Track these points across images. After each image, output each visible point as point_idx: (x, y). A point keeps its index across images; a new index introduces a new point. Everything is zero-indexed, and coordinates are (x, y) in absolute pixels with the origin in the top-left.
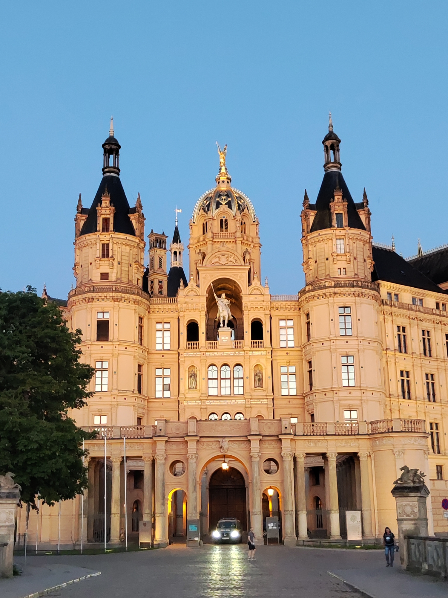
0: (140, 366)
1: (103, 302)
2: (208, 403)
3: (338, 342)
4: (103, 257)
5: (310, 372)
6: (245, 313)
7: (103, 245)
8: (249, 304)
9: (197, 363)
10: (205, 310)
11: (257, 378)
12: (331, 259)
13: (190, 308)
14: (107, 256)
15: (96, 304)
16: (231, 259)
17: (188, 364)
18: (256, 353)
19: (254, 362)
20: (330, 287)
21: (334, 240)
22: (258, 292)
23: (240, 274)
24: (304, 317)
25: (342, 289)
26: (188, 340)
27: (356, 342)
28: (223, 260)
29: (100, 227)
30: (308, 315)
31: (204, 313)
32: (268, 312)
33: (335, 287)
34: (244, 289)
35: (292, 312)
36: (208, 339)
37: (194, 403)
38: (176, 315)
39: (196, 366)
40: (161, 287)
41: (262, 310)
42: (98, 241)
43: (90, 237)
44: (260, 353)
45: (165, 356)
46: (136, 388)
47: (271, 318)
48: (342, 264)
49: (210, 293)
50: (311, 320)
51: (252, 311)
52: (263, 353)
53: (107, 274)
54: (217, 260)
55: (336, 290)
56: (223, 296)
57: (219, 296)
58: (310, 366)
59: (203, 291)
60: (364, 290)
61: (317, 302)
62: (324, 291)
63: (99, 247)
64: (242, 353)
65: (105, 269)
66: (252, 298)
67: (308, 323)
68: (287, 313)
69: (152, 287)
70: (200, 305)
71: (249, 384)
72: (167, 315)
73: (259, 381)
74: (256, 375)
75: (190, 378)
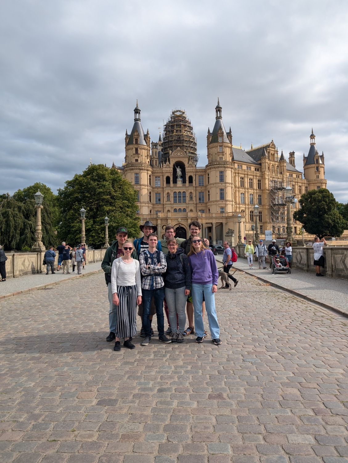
0: (150, 193)
1: (136, 170)
2: (174, 205)
3: (219, 185)
4: (136, 153)
5: (209, 195)
6: (187, 173)
7: (136, 149)
8: (188, 170)
9: (169, 192)
12: (217, 154)
13: (167, 172)
14: (137, 153)
15: (134, 171)
16: (182, 153)
17: (167, 192)
18: (190, 188)
19: (190, 191)
20: (217, 164)
21: (219, 147)
22: (191, 166)
23: (185, 159)
24: (207, 175)
25: (221, 165)
26: (167, 183)
27: (224, 184)
28: (179, 154)
29: (134, 142)
30: (208, 175)
31: (172, 174)
32: (194, 173)
33: (218, 165)
34: (186, 165)
35: (203, 173)
36: (173, 183)
37: (169, 205)
38: (162, 174)
40: (156, 163)
41: (192, 173)
42: (134, 147)
43: (131, 146)
44: (191, 188)
45: (158, 189)
46: (149, 201)
47: (196, 175)
48: (221, 156)
49: (174, 166)
50: (210, 176)
51: (189, 173)
52: (193, 188)
53: (138, 160)
54: (176, 154)
55: (219, 166)
56: (179, 167)
57: (177, 167)
58: (209, 193)
59: (172, 165)
60: (228, 166)
61: (212, 170)
62: (214, 166)
63: (134, 149)
64: (185, 188)
65: (136, 158)
66: (189, 168)
67: (209, 177)
68: (201, 173)
69: (153, 163)
70: (171, 171)
71: (188, 199)
72: (159, 174)
73: (191, 198)
74: (190, 196)
75: (167, 197)
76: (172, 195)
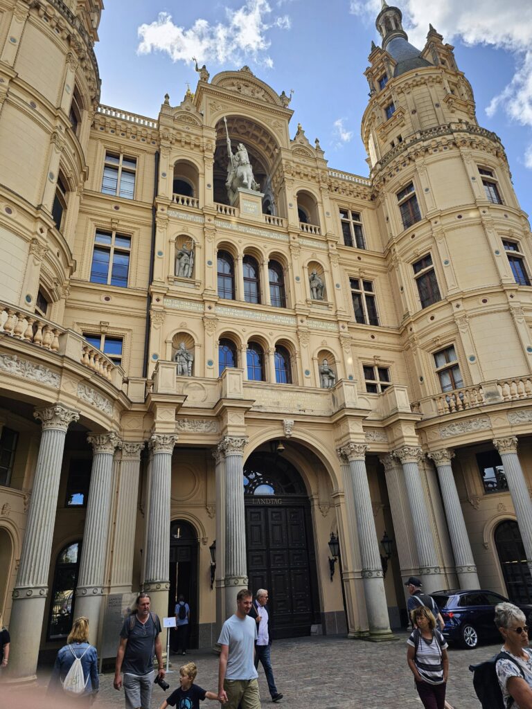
2: (219, 311)
6: (285, 177)
8: (293, 164)
9: (195, 233)
10: (214, 151)
11: (315, 284)
12: (444, 105)
13: (183, 140)
16: (260, 95)
17: (174, 230)
18: (308, 242)
19: (306, 257)
21: (446, 82)
22: (304, 155)
23: (274, 121)
24: (391, 198)
25: (481, 139)
26: (177, 191)
28: (246, 93)
32: (325, 185)
33: (469, 133)
34: (284, 143)
35: (358, 200)
36: (217, 199)
37: (186, 306)
38: (153, 148)
39: (194, 238)
41: (313, 182)
44: (315, 244)
45: (122, 209)
51: (297, 178)
52: (324, 245)
54: (234, 88)
55: (472, 136)
59: (209, 124)
62: (449, 136)
64: (282, 238)
66: (298, 160)
68: (351, 199)
70: (205, 140)
71: (299, 291)
72: (132, 142)
73: (319, 290)
74: (312, 279)
75: (179, 256)
76: (207, 253)
